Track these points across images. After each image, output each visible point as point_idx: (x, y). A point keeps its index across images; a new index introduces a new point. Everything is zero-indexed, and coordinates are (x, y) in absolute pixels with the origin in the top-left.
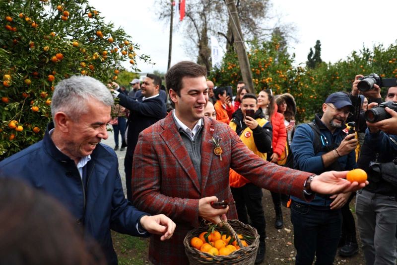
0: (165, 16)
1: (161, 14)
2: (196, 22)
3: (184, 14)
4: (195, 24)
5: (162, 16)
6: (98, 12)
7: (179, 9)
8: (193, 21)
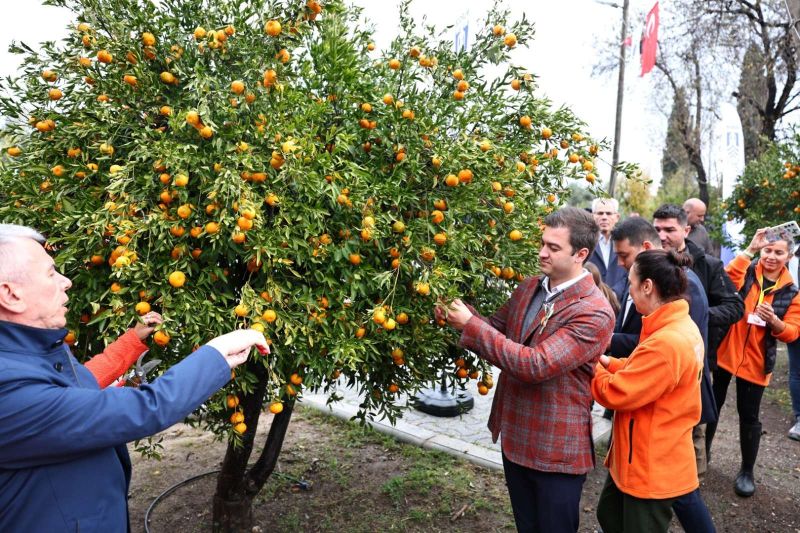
0: (603, 69)
1: (595, 67)
2: (673, 75)
3: (652, 60)
4: (671, 79)
5: (597, 71)
6: (533, 76)
7: (641, 52)
8: (667, 73)
